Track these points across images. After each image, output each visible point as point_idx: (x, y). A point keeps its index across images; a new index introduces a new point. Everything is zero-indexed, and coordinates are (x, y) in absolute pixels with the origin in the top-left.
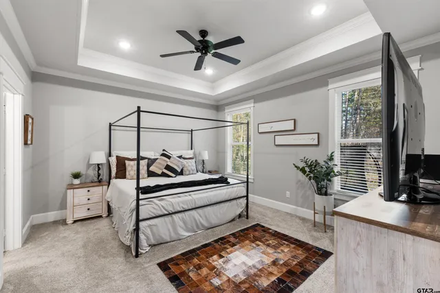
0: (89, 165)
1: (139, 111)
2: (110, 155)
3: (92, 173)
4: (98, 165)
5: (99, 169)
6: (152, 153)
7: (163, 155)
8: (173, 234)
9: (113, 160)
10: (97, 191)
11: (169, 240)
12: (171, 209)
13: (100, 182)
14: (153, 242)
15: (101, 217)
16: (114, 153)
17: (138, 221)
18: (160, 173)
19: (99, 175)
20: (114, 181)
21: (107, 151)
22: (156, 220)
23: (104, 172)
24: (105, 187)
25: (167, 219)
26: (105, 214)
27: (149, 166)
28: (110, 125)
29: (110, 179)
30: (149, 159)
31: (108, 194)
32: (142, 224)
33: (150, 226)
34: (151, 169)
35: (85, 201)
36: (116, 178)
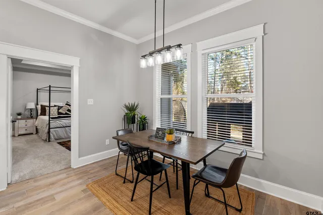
0: (26, 109)
1: (50, 87)
2: (37, 104)
3: (27, 113)
4: (31, 109)
5: (31, 111)
6: (62, 104)
7: (67, 104)
8: (65, 135)
9: (39, 107)
10: (30, 122)
11: (64, 137)
12: (65, 125)
13: (32, 117)
14: (57, 138)
15: (32, 134)
16: (40, 104)
17: (49, 128)
18: (64, 113)
19: (31, 114)
20: (39, 117)
21: (36, 102)
22: (58, 129)
23: (34, 113)
24: (35, 120)
25: (63, 129)
26: (35, 132)
27: (58, 109)
28: (38, 89)
29: (37, 116)
30: (59, 106)
31: (36, 123)
32: (51, 130)
33: (55, 131)
34: (59, 111)
35: (25, 126)
36: (41, 115)
